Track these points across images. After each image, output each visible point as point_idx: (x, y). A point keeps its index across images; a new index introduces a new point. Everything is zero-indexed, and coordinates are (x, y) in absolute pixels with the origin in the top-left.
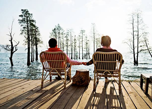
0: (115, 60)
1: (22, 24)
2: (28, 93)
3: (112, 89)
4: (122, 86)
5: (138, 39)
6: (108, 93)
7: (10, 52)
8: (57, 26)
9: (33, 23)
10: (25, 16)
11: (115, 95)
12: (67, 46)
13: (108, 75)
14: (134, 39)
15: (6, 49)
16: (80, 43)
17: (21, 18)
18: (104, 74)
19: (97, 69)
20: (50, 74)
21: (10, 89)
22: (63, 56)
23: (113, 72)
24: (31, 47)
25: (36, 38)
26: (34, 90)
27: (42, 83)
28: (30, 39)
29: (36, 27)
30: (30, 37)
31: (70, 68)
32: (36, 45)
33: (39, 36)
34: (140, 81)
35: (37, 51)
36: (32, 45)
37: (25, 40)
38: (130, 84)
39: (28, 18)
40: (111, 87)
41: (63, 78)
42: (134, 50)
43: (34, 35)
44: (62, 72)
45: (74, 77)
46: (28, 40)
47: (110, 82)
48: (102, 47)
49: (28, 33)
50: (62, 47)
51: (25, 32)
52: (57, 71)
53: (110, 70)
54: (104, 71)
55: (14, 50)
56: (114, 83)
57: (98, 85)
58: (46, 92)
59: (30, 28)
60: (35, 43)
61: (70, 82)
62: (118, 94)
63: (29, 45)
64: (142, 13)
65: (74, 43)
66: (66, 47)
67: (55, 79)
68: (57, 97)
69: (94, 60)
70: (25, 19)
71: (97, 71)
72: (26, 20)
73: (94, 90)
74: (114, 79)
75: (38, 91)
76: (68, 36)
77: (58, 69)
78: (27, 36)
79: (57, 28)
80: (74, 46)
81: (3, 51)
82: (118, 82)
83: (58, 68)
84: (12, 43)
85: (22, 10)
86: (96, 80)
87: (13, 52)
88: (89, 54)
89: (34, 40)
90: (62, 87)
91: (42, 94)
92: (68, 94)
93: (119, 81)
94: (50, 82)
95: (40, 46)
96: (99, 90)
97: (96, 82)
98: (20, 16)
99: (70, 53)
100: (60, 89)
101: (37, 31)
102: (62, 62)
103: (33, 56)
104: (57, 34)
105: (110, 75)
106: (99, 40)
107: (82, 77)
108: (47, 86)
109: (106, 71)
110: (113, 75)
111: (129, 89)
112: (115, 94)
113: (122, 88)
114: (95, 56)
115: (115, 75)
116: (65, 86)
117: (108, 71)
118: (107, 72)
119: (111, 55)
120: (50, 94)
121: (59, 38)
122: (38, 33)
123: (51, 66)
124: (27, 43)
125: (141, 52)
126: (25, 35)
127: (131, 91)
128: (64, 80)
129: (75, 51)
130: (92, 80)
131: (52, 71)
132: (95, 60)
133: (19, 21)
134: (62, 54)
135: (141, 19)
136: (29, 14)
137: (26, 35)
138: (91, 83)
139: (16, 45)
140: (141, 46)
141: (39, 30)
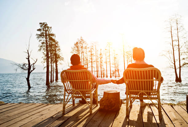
0: (152, 78)
1: (41, 39)
2: (48, 121)
3: (151, 115)
4: (162, 110)
5: (179, 51)
6: (145, 120)
7: (27, 71)
8: (80, 38)
9: (53, 38)
10: (44, 30)
11: (155, 123)
12: (92, 62)
13: (144, 96)
14: (174, 51)
15: (22, 68)
16: (107, 58)
17: (39, 33)
18: (138, 96)
19: (129, 90)
20: (73, 97)
21: (27, 115)
22: (88, 75)
23: (150, 93)
24: (50, 65)
25: (56, 54)
26: (54, 116)
27: (64, 108)
28: (50, 55)
29: (56, 42)
30: (50, 53)
31: (97, 89)
32: (56, 62)
33: (59, 52)
34: (186, 104)
35: (57, 69)
36: (51, 62)
37: (44, 57)
38: (173, 108)
39: (47, 32)
40: (148, 112)
41: (89, 102)
42: (175, 64)
43: (53, 50)
44: (87, 94)
45: (102, 100)
46: (47, 57)
47: (147, 105)
48: (134, 62)
49: (46, 49)
50: (86, 63)
51: (44, 48)
52: (81, 92)
53: (146, 91)
54: (138, 92)
55: (32, 69)
56: (152, 107)
57: (132, 110)
58: (68, 119)
59: (49, 43)
60: (54, 60)
61: (97, 106)
62: (158, 122)
63: (49, 63)
64: (181, 18)
65: (100, 58)
66: (90, 63)
67: (78, 103)
68: (82, 126)
69: (125, 79)
70: (43, 33)
71: (130, 92)
72: (44, 35)
73: (128, 116)
74: (151, 102)
75: (59, 118)
76: (92, 50)
77: (82, 91)
78: (45, 53)
79: (79, 42)
80: (100, 62)
81: (20, 71)
82: (157, 106)
83: (82, 89)
84: (29, 61)
85: (41, 23)
86: (129, 103)
87: (30, 71)
88: (118, 70)
89: (53, 57)
90: (88, 113)
91: (64, 122)
92: (95, 121)
93: (158, 104)
94: (73, 106)
95: (61, 64)
96: (134, 117)
97: (128, 106)
98: (38, 30)
99: (96, 70)
100: (85, 115)
101: (57, 46)
102: (87, 81)
103: (52, 75)
104: (80, 49)
105: (146, 96)
106: (130, 54)
107: (112, 100)
108: (70, 112)
109: (141, 91)
110: (150, 96)
111: (173, 115)
112: (154, 121)
113: (163, 113)
114: (126, 73)
115: (152, 96)
116: (91, 111)
117: (143, 91)
118: (143, 93)
119: (146, 71)
120: (73, 122)
121: (82, 53)
122: (58, 49)
123: (73, 87)
124: (46, 60)
125: (184, 66)
126: (43, 51)
127: (175, 117)
128: (90, 104)
129: (101, 68)
130: (124, 103)
131: (75, 94)
132: (127, 79)
133: (37, 36)
134: (86, 72)
135: (182, 25)
136: (48, 27)
137: (45, 51)
138: (123, 107)
139: (34, 64)
140: (184, 59)
141: (59, 45)
